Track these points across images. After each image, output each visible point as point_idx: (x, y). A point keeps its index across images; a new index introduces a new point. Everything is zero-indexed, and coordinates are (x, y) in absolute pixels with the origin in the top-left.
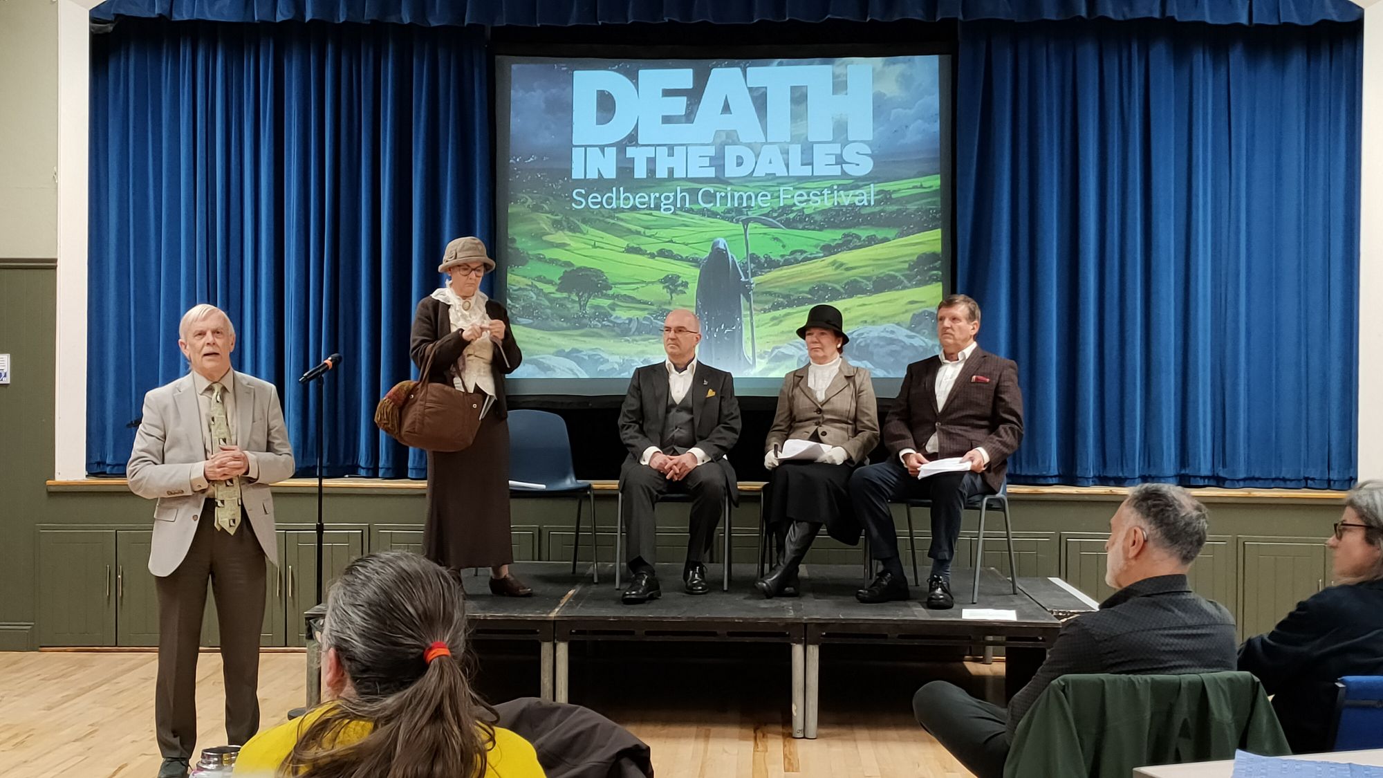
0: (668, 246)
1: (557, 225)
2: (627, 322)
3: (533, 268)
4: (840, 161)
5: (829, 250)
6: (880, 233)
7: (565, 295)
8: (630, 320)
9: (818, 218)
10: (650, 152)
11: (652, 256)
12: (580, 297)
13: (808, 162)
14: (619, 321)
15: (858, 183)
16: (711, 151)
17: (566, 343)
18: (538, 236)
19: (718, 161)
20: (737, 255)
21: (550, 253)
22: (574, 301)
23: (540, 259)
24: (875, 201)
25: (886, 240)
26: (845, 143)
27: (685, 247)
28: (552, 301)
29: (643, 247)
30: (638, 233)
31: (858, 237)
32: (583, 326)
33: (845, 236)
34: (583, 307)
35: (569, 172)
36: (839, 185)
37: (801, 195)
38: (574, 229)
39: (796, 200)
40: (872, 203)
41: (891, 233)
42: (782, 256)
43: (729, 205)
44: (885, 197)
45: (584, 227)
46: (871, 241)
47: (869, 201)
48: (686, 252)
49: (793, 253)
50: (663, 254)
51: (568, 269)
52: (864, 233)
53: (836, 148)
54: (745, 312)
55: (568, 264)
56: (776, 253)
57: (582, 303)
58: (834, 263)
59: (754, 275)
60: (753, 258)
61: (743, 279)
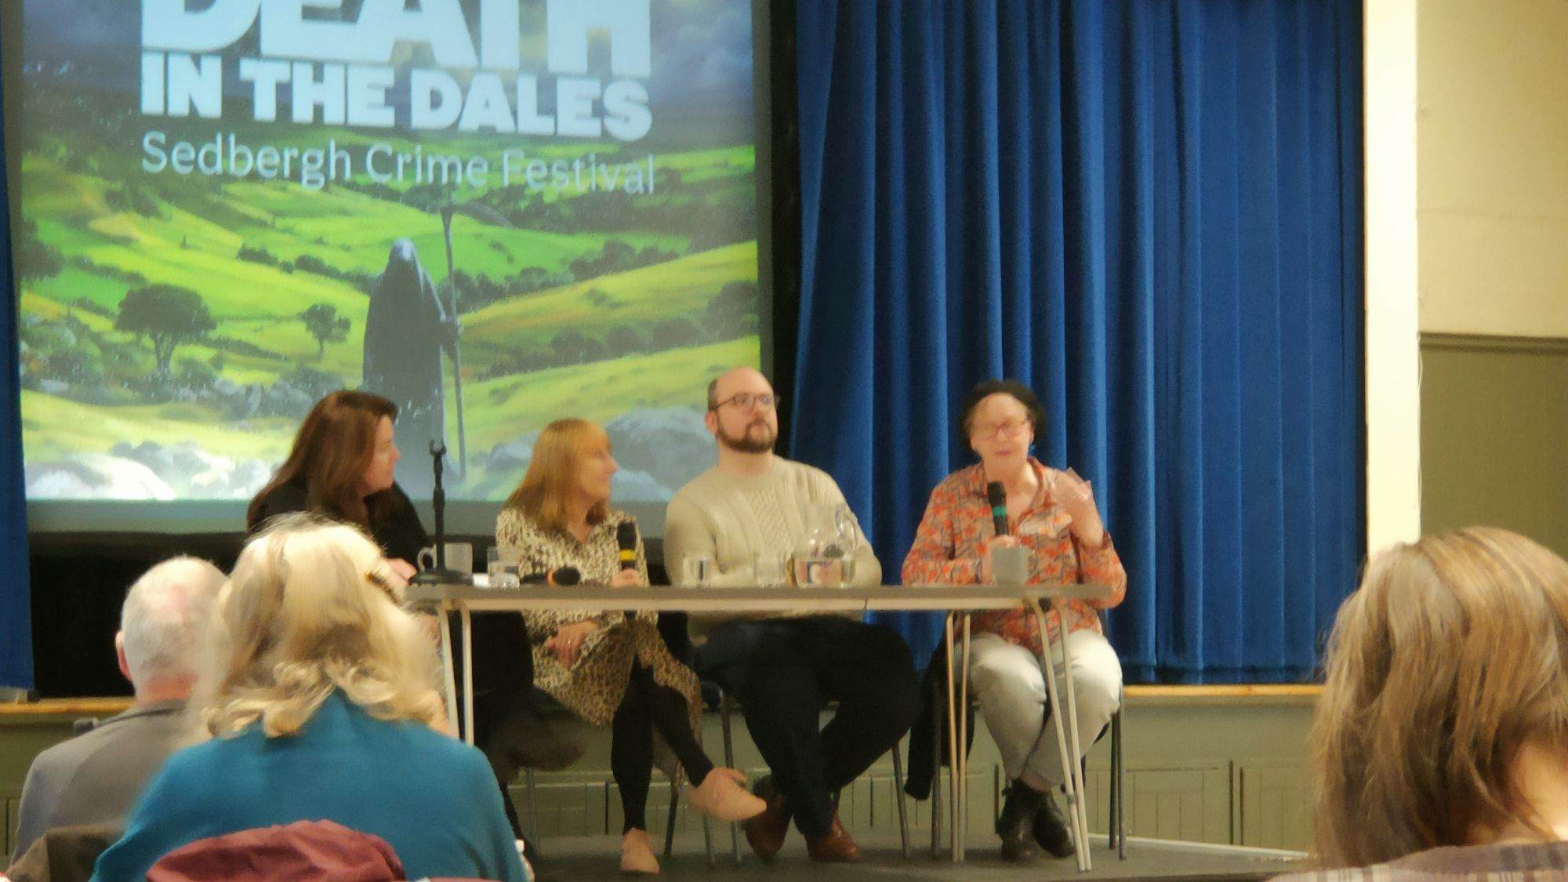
0: (316, 252)
1: (115, 201)
2: (243, 392)
3: (70, 283)
4: (599, 110)
5: (583, 269)
6: (665, 244)
7: (130, 337)
8: (249, 389)
9: (566, 211)
10: (281, 72)
11: (287, 268)
12: (158, 343)
13: (547, 107)
14: (229, 391)
15: (627, 152)
16: (388, 78)
17: (133, 430)
18: (78, 221)
19: (398, 97)
20: (433, 272)
21: (102, 255)
22: (145, 350)
23: (83, 265)
24: (656, 186)
25: (671, 256)
26: (607, 79)
27: (342, 254)
28: (106, 348)
29: (272, 251)
30: (261, 224)
31: (629, 249)
32: (162, 399)
33: (609, 246)
34: (163, 361)
35: (135, 98)
36: (598, 156)
37: (537, 168)
38: (146, 210)
39: (530, 176)
40: (651, 189)
41: (680, 244)
42: (508, 278)
43: (419, 178)
44: (670, 180)
45: (165, 207)
46: (650, 258)
47: (646, 187)
48: (345, 263)
49: (525, 272)
50: (308, 265)
51: (136, 288)
52: (638, 242)
53: (593, 87)
54: (447, 380)
55: (134, 277)
56: (498, 270)
57: (162, 354)
58: (592, 294)
59: (462, 309)
60: (459, 278)
61: (443, 317)
